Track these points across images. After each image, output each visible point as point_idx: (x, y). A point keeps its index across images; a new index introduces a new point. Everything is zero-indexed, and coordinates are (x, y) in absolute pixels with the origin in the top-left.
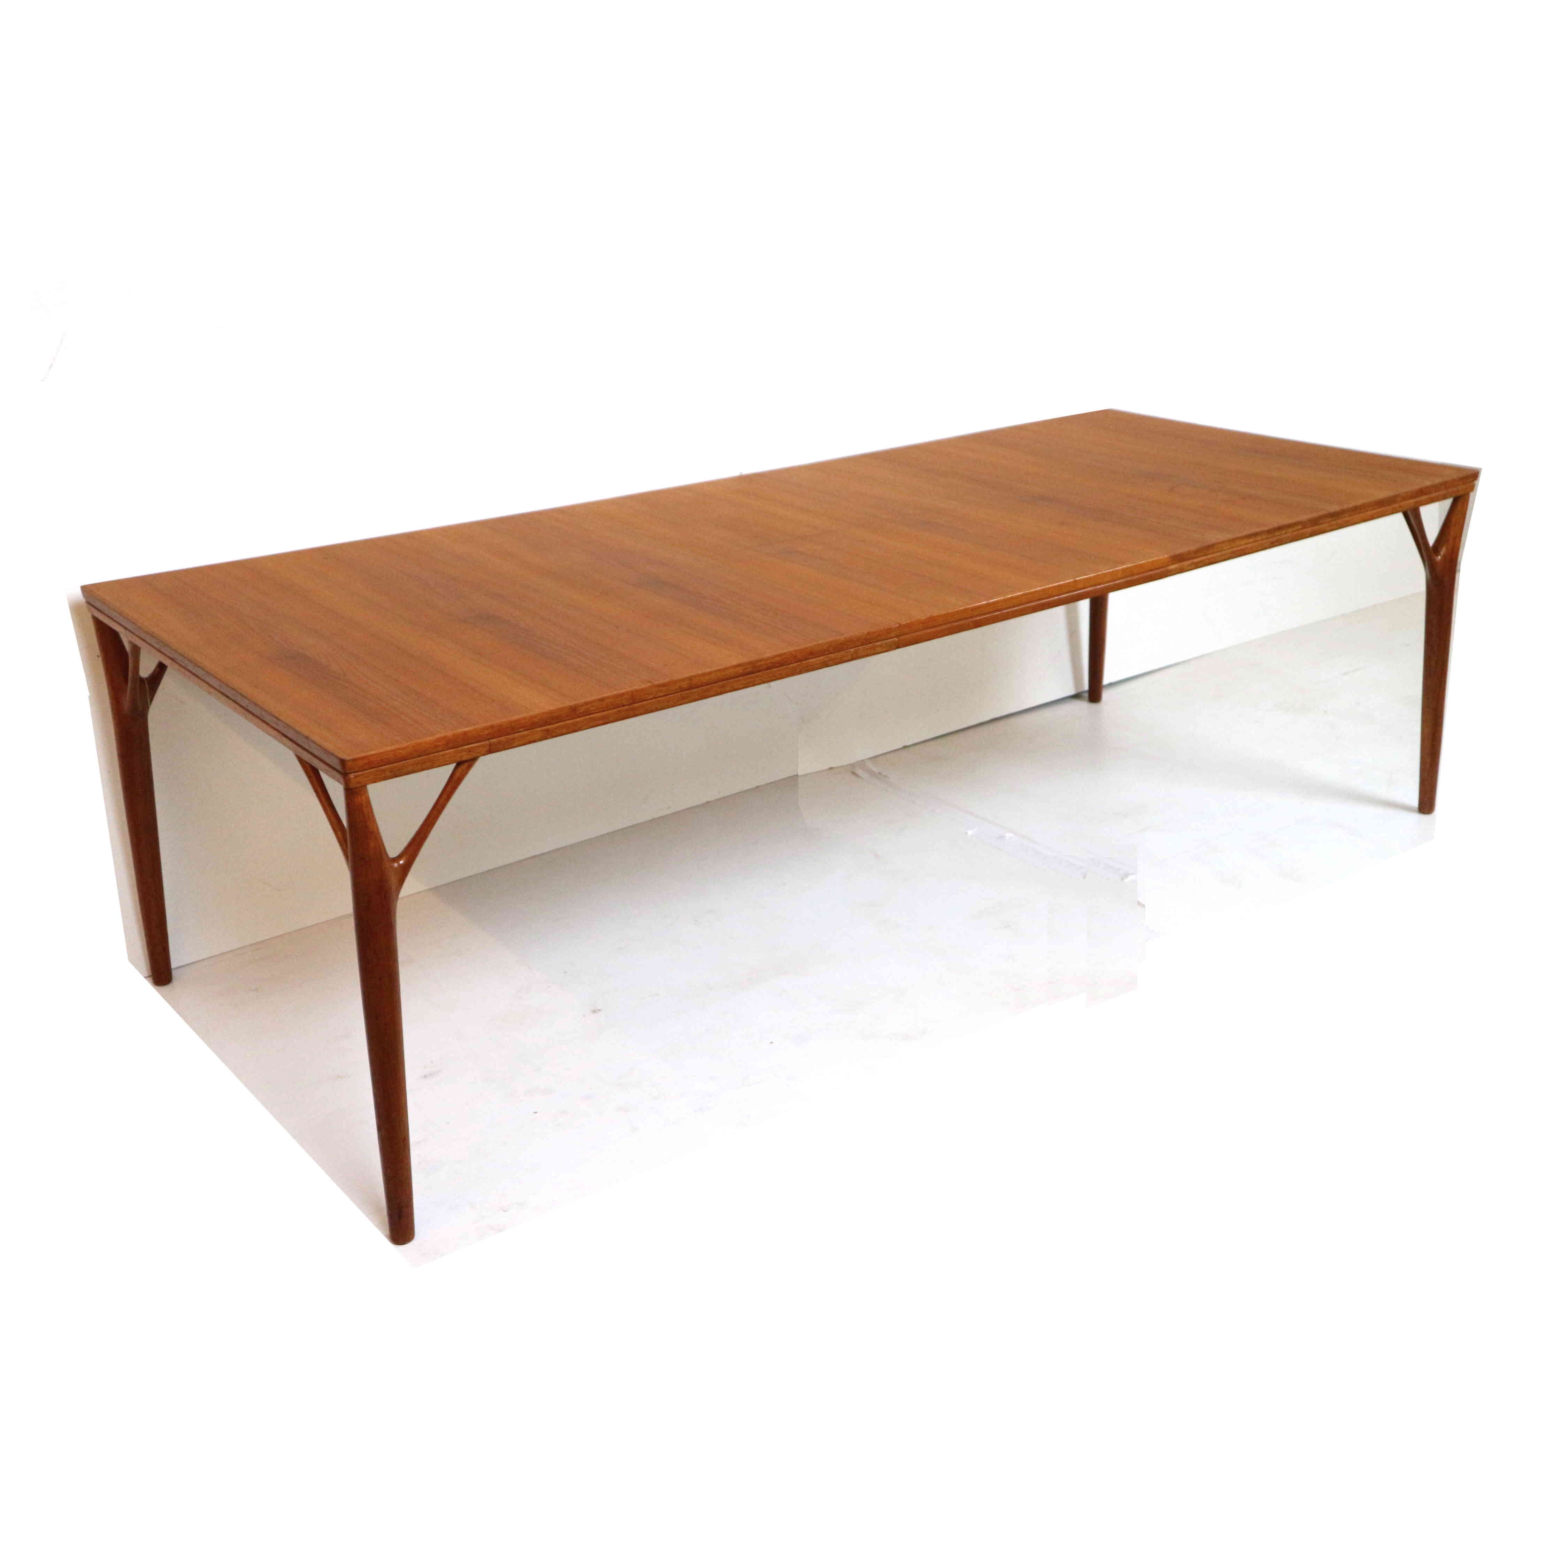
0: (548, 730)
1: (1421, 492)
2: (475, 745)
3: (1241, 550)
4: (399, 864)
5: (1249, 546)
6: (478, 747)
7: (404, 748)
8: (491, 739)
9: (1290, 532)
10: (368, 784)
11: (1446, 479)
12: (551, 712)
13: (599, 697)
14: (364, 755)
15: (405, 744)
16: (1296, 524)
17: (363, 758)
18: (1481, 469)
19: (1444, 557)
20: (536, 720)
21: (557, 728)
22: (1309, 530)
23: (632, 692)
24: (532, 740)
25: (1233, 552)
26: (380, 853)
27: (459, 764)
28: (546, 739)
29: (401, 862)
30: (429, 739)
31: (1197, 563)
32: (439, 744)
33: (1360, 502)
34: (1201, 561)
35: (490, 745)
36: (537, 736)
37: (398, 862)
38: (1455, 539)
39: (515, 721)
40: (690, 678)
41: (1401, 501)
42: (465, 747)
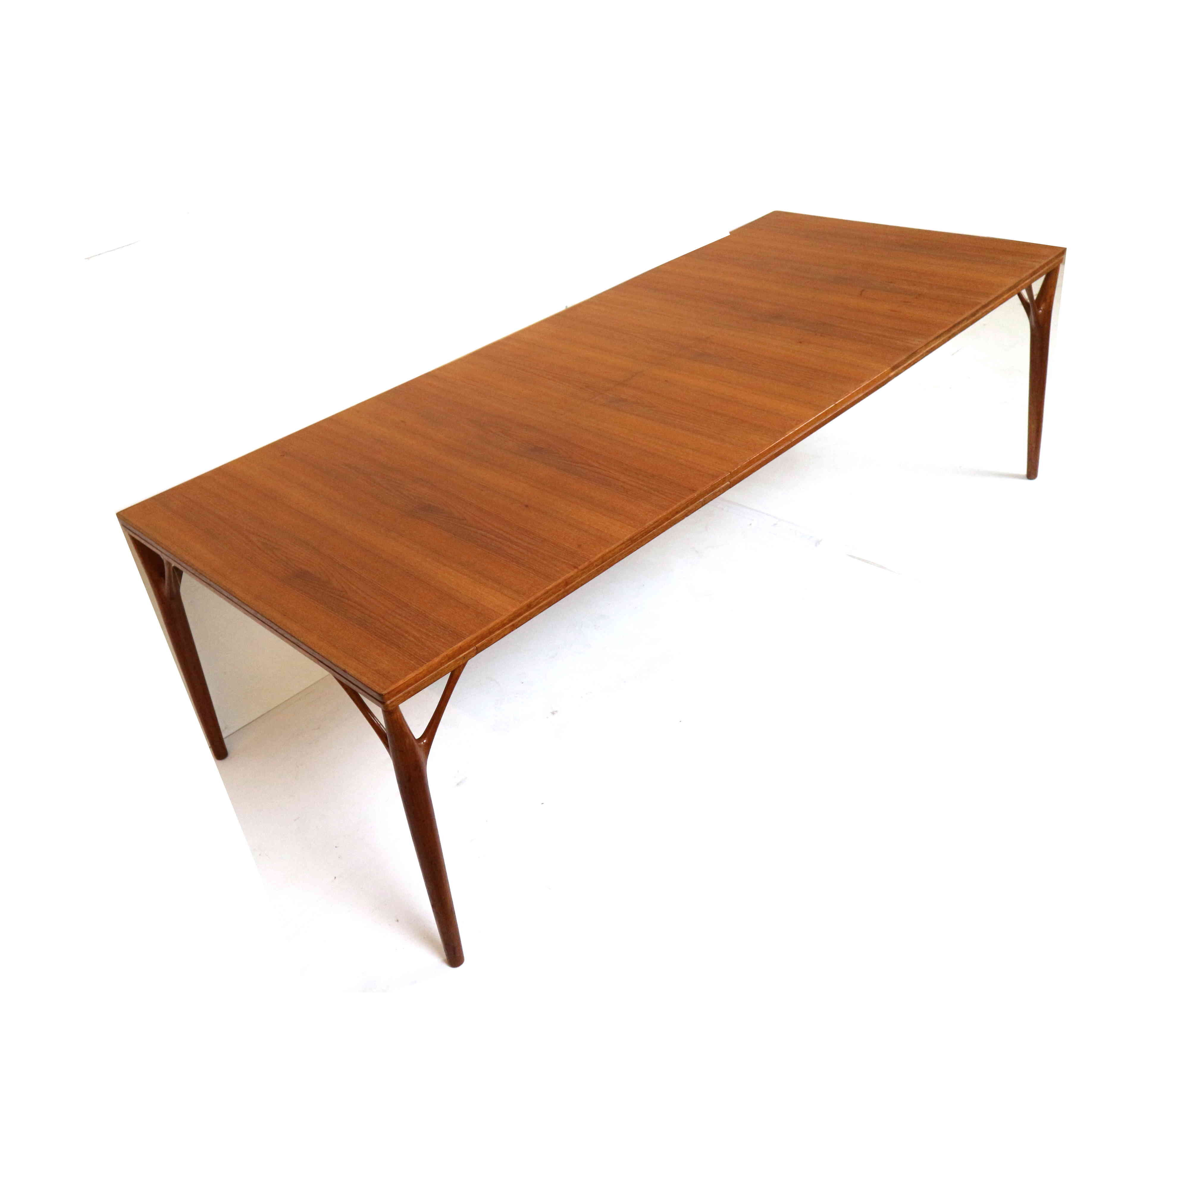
1: (1034, 272)
2: (466, 652)
4: (424, 743)
6: (469, 653)
8: (476, 645)
10: (399, 704)
14: (394, 686)
17: (395, 689)
18: (1067, 247)
20: (505, 623)
24: (504, 635)
27: (453, 672)
28: (513, 631)
29: (425, 741)
30: (437, 659)
31: (906, 366)
32: (444, 660)
34: (908, 364)
35: (476, 649)
36: (507, 632)
37: (423, 741)
39: (492, 627)
42: (461, 656)
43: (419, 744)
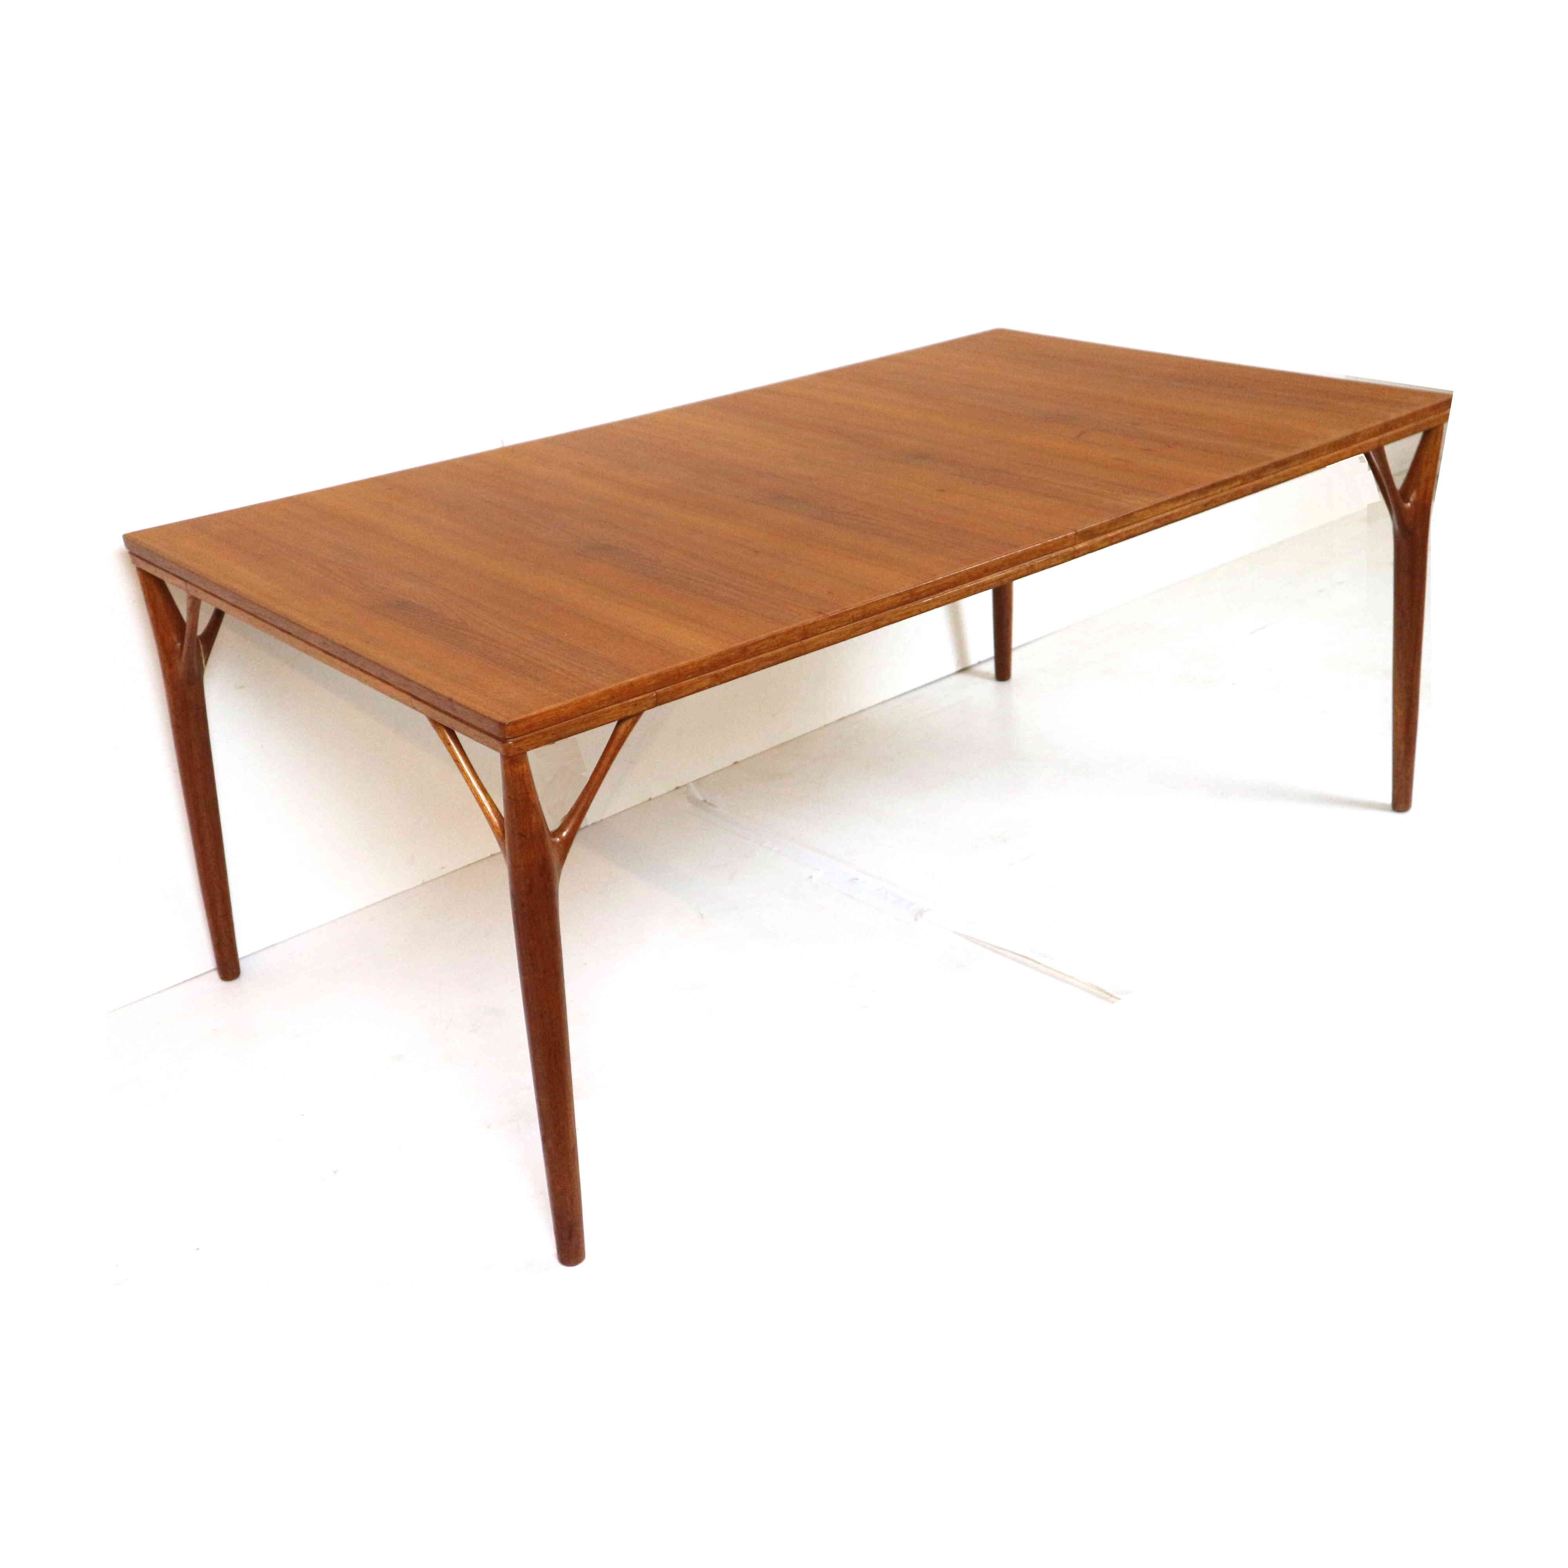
0: (716, 676)
1: (1387, 427)
2: (640, 697)
3: (1166, 517)
4: (561, 838)
5: (1177, 511)
6: (643, 699)
7: (566, 707)
8: (657, 689)
9: (1227, 490)
10: (528, 750)
11: (1416, 409)
12: (720, 654)
13: (768, 634)
14: (523, 716)
15: (567, 701)
16: (1235, 479)
17: (524, 720)
18: (1453, 391)
19: (1415, 504)
20: (704, 665)
21: (726, 672)
22: (1250, 485)
23: (804, 626)
24: (700, 687)
25: (1157, 521)
26: (542, 827)
27: (620, 722)
28: (715, 685)
29: (563, 836)
30: (592, 694)
31: (1112, 538)
32: (604, 698)
33: (1313, 444)
34: (1117, 536)
35: (657, 696)
36: (705, 684)
37: (560, 836)
38: (1427, 481)
39: (683, 668)
40: (864, 607)
41: (1362, 441)
42: (631, 700)
43: (553, 839)
